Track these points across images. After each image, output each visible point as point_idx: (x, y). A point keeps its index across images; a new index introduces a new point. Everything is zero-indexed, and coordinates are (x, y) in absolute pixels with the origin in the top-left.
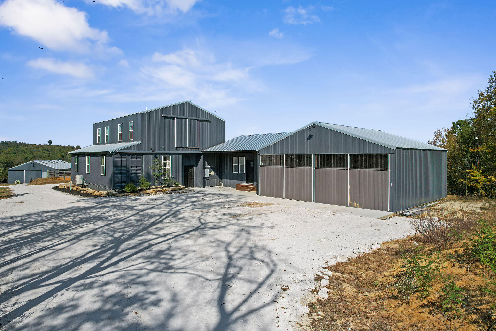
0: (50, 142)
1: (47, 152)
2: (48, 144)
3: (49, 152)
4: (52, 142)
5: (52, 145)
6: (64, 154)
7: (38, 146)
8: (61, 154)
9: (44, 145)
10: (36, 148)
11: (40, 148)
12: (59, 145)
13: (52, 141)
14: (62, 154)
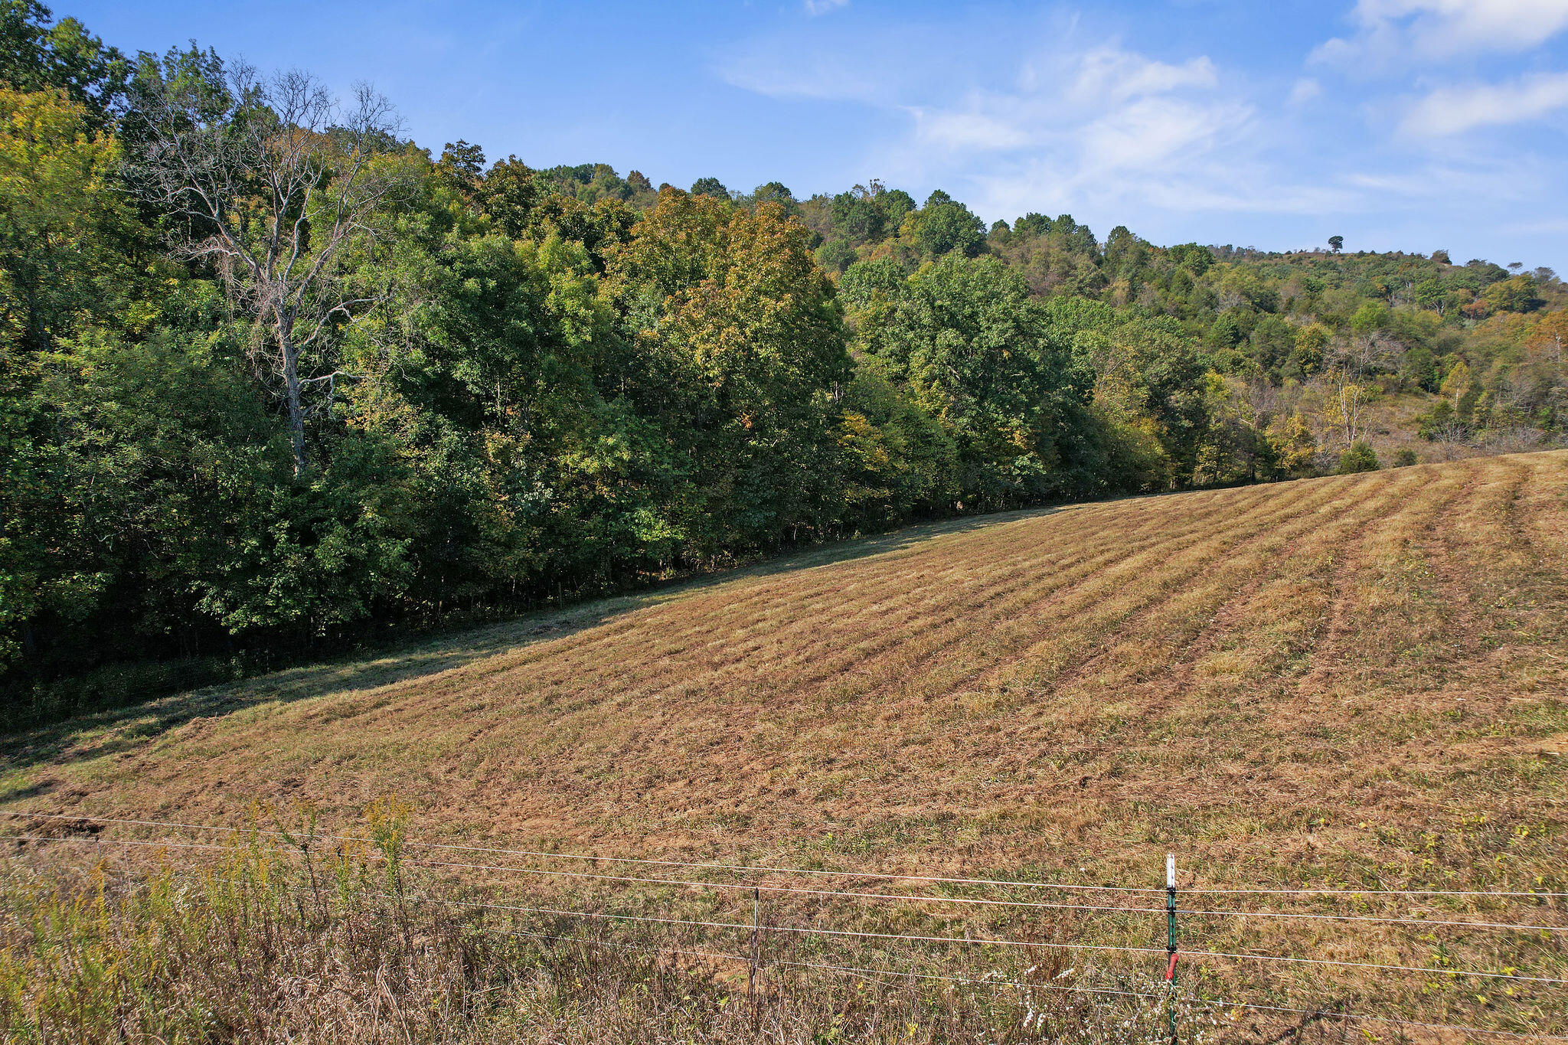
0: (1336, 242)
1: (1332, 274)
2: (1330, 248)
3: (1340, 272)
4: (1343, 243)
5: (1342, 251)
6: (1396, 279)
7: (1297, 258)
8: (1383, 281)
9: (1317, 252)
10: (1292, 262)
11: (1304, 262)
12: (1368, 251)
13: (1341, 239)
14: (1390, 278)
